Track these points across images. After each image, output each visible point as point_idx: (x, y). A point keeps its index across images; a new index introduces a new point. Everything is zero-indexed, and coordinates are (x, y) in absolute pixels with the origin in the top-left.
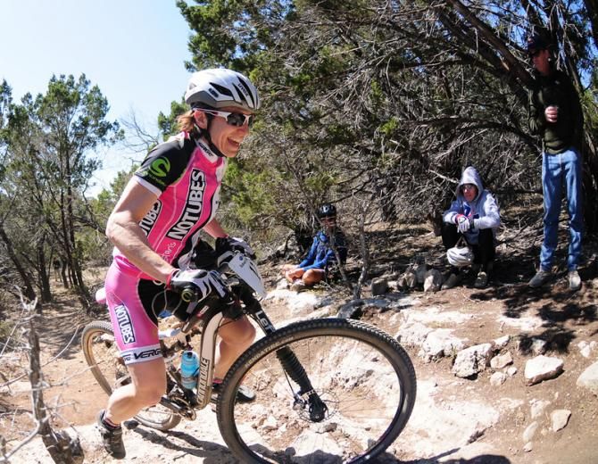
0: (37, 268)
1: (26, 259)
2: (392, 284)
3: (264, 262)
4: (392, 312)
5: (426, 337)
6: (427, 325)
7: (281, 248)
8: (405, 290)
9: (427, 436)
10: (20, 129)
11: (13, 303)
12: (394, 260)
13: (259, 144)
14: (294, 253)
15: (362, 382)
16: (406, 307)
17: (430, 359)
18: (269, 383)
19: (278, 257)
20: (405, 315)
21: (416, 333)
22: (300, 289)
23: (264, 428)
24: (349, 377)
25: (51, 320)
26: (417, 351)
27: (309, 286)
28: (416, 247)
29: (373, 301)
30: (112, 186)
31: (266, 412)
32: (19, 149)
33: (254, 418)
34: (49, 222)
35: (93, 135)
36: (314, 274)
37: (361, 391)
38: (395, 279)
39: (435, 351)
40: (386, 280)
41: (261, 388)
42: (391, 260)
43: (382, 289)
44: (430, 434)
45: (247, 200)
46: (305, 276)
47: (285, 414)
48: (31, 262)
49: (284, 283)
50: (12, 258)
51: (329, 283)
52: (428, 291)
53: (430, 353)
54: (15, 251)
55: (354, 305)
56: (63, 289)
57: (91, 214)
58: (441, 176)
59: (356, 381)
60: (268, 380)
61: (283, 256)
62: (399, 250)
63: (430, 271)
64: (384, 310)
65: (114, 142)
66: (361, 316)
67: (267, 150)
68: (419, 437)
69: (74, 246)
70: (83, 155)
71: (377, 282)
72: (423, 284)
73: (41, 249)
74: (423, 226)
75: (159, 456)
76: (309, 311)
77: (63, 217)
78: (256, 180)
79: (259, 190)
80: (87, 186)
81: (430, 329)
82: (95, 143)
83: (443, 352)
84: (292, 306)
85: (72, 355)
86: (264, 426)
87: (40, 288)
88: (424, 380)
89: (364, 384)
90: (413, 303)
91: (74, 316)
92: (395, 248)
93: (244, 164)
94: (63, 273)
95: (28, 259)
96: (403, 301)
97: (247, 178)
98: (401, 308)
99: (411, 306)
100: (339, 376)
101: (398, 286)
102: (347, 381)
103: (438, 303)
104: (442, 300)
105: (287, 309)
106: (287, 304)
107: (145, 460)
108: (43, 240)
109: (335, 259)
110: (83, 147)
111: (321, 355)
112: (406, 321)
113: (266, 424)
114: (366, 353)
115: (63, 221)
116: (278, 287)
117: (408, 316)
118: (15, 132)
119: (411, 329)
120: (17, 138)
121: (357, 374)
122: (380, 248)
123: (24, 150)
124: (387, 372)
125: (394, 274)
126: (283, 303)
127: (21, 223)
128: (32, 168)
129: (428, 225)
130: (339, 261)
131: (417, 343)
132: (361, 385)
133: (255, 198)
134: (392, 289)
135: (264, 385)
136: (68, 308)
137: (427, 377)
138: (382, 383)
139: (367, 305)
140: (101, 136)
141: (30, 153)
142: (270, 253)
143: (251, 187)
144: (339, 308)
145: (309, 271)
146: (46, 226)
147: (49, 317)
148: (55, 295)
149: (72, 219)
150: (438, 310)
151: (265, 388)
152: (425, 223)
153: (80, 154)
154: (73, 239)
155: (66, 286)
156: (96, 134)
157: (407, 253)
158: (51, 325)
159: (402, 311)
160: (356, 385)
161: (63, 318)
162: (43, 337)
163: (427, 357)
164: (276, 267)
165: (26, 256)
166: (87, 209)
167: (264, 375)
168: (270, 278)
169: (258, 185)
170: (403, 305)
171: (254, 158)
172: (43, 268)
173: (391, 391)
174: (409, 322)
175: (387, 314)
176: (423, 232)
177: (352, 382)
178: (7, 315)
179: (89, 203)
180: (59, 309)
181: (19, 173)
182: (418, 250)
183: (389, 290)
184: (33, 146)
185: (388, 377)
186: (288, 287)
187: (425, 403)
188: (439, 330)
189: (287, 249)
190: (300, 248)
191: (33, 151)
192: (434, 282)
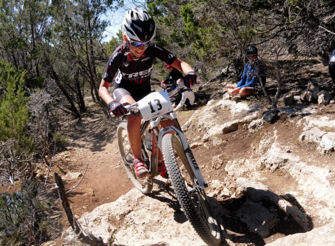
0: (76, 92)
1: (68, 86)
2: (296, 97)
3: (214, 80)
4: (298, 117)
5: (321, 137)
6: (322, 129)
7: (224, 71)
8: (306, 103)
9: (326, 206)
10: (59, 5)
11: (64, 115)
12: (298, 80)
13: (207, 10)
14: (233, 74)
15: (281, 166)
16: (307, 115)
17: (325, 152)
18: (222, 164)
19: (223, 77)
20: (307, 121)
21: (315, 135)
22: (238, 100)
23: (222, 196)
24: (273, 162)
25: (87, 124)
26: (316, 147)
27: (243, 98)
28: (312, 72)
29: (285, 109)
30: (118, 35)
31: (221, 185)
32: (59, 18)
33: (215, 189)
34: (80, 62)
35: (104, 5)
36: (246, 90)
37: (281, 172)
38: (299, 94)
39: (328, 148)
40: (293, 95)
41: (217, 168)
42: (295, 81)
43: (290, 101)
44: (328, 204)
45: (201, 45)
46: (241, 91)
47: (234, 186)
48: (71, 88)
49: (227, 96)
50: (60, 87)
51: (256, 97)
52: (321, 104)
53: (325, 149)
54: (62, 82)
55: (273, 112)
56: (93, 103)
57: (105, 54)
58: (328, 31)
59: (277, 166)
60: (221, 163)
61: (226, 76)
62: (300, 74)
63: (322, 91)
64: (293, 116)
65: (117, 8)
66: (278, 120)
67: (213, 13)
68: (321, 206)
69: (96, 76)
70: (98, 18)
71: (287, 96)
72: (318, 99)
73: (77, 79)
74: (315, 58)
75: (158, 221)
76: (244, 116)
77: (88, 59)
78: (206, 32)
79: (208, 39)
80: (102, 38)
81: (323, 132)
82: (105, 10)
83: (333, 148)
84: (233, 111)
85: (102, 148)
86: (221, 195)
87: (79, 104)
88: (322, 167)
89: (283, 167)
90: (312, 112)
91: (101, 120)
92: (298, 73)
93: (198, 23)
94: (92, 93)
95: (69, 86)
96: (306, 110)
97: (201, 31)
98: (304, 115)
99: (310, 114)
100: (266, 161)
101: (301, 99)
102: (272, 165)
103: (328, 113)
104: (330, 111)
105: (230, 113)
106: (230, 109)
107: (150, 224)
108: (78, 73)
109: (259, 82)
110: (98, 13)
111: (254, 145)
112: (307, 125)
113: (222, 194)
114: (283, 146)
115: (88, 61)
116: (224, 98)
117: (309, 122)
118: (55, 8)
119: (311, 131)
120: (58, 11)
121: (278, 161)
122: (289, 72)
123: (62, 19)
124: (297, 160)
125: (298, 91)
126: (227, 109)
127: (64, 64)
128: (67, 30)
129: (318, 58)
130: (262, 83)
131: (315, 141)
132: (281, 168)
133: (207, 43)
134: (297, 101)
135: (219, 166)
136: (97, 115)
137: (324, 165)
138: (294, 168)
139: (281, 112)
140: (109, 5)
141: (65, 20)
142: (218, 73)
143: (203, 36)
144: (263, 114)
145: (243, 89)
146: (78, 65)
147: (86, 123)
148: (88, 107)
149: (94, 58)
150: (328, 118)
151: (220, 168)
152: (317, 56)
153: (97, 18)
154: (95, 72)
155: (95, 101)
156: (106, 4)
157: (306, 76)
158: (87, 128)
159: (304, 118)
160: (277, 168)
161: (94, 122)
162: (83, 137)
163: (323, 152)
164: (222, 83)
165: (68, 85)
166: (103, 52)
167: (218, 159)
168: (219, 91)
169: (208, 35)
170: (305, 113)
171: (204, 18)
172: (79, 91)
173: (300, 173)
174: (310, 126)
175: (294, 119)
176: (315, 62)
177: (274, 167)
178: (61, 124)
179: (104, 47)
180: (91, 116)
181: (60, 33)
182: (312, 74)
183: (295, 101)
184: (67, 16)
185: (299, 164)
186: (230, 98)
187: (323, 183)
188: (330, 133)
189: (228, 72)
190: (237, 71)
191: (67, 19)
192: (325, 98)
